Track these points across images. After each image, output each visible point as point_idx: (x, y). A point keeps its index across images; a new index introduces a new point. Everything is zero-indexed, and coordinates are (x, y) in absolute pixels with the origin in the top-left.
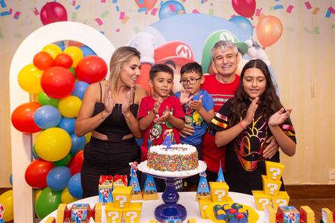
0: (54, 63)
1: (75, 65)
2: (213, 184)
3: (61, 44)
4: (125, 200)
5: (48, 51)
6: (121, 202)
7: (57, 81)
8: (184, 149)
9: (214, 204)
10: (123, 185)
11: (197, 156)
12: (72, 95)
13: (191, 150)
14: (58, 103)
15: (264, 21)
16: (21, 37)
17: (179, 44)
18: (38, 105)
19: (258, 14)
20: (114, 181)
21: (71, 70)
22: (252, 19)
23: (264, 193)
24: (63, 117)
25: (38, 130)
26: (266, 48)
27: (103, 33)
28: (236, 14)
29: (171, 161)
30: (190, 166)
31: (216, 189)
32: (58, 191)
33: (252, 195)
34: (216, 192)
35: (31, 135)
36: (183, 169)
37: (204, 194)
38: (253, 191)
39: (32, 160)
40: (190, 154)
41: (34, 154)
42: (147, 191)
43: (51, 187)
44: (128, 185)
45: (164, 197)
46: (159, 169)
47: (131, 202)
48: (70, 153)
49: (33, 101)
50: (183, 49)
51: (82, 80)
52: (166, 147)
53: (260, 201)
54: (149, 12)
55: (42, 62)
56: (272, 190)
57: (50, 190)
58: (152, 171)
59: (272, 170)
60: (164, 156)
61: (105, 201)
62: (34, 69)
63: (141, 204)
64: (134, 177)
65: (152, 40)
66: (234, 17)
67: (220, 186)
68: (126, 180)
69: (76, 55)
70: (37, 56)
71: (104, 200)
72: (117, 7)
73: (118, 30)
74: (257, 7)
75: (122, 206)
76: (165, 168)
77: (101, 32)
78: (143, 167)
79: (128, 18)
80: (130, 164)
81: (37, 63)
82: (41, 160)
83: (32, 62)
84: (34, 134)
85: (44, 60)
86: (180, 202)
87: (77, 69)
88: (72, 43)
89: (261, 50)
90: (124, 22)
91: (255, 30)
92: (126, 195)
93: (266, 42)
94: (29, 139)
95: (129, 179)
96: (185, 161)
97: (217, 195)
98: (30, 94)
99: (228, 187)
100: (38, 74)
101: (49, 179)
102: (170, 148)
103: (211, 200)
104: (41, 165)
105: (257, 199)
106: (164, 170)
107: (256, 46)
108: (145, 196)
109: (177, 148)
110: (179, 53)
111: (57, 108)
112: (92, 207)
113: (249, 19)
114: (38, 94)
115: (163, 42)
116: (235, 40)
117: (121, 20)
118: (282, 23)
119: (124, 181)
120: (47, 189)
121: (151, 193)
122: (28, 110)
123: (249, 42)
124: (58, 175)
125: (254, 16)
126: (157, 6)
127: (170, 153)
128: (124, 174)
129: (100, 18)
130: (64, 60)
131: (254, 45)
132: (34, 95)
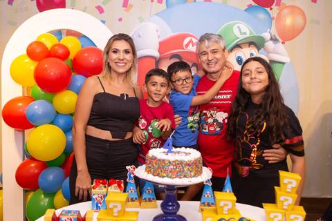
0: (49, 54)
1: (72, 56)
2: (218, 195)
3: (59, 33)
4: (119, 208)
5: (43, 40)
6: (115, 210)
7: (52, 74)
8: (187, 154)
9: (219, 217)
10: (119, 191)
11: (201, 162)
12: (68, 89)
13: (195, 155)
14: (53, 97)
15: (286, 11)
16: (15, 25)
18: (31, 99)
19: (278, 4)
20: (109, 186)
21: (68, 62)
22: (271, 9)
23: (277, 206)
24: (58, 113)
25: (30, 126)
26: (286, 42)
27: (103, 22)
28: (253, 4)
29: (172, 167)
30: (193, 174)
31: (221, 200)
32: (50, 193)
33: (263, 208)
34: (222, 204)
35: (24, 131)
36: (185, 176)
37: (209, 205)
38: (263, 204)
39: (24, 159)
40: (193, 160)
41: (26, 153)
42: (145, 199)
43: (43, 190)
44: (125, 191)
45: (163, 206)
46: (158, 175)
47: (127, 210)
48: (65, 152)
49: (26, 95)
50: (191, 41)
51: (79, 73)
52: (167, 150)
53: (272, 215)
55: (36, 52)
56: (286, 203)
57: (42, 192)
58: (150, 177)
59: (286, 181)
60: (164, 161)
61: (98, 208)
62: (28, 60)
63: (138, 213)
64: (131, 182)
65: (157, 31)
66: (250, 6)
67: (226, 197)
68: (122, 185)
69: (73, 45)
70: (30, 45)
71: (97, 206)
73: (120, 20)
75: (116, 214)
76: (164, 175)
77: (102, 21)
78: (141, 172)
79: (131, 6)
80: (128, 167)
81: (31, 53)
82: (33, 159)
83: (25, 52)
84: (26, 131)
85: (38, 50)
86: (180, 212)
87: (75, 61)
88: (70, 33)
89: (280, 45)
90: (128, 11)
91: (273, 22)
92: (121, 202)
93: (286, 36)
94: (21, 135)
95: (126, 184)
96: (187, 167)
97: (222, 207)
98: (23, 87)
99: (235, 198)
100: (31, 66)
101: (40, 180)
102: (172, 152)
103: (216, 212)
104: (33, 165)
105: (268, 213)
106: (163, 177)
107: (274, 39)
108: (143, 204)
109: (178, 153)
110: (187, 46)
111: (52, 103)
112: (82, 215)
113: (268, 9)
114: (32, 87)
115: (169, 33)
116: (251, 33)
117: (124, 8)
118: (306, 14)
119: (119, 186)
120: (39, 191)
121: (150, 200)
122: (20, 104)
123: (267, 36)
124: (51, 176)
125: (273, 6)
127: (171, 157)
128: (120, 178)
129: (102, 5)
130: (61, 51)
131: (271, 39)
132: (28, 88)
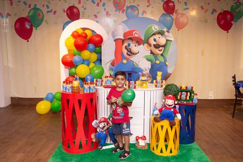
0: (80, 36)
1: (88, 37)
15: (179, 16)
17: (134, 31)
19: (176, 13)
21: (87, 40)
24: (83, 60)
28: (165, 13)
50: (136, 33)
54: (121, 11)
55: (75, 35)
66: (163, 14)
69: (88, 33)
72: (105, 9)
74: (176, 9)
79: (110, 14)
87: (90, 39)
100: (72, 40)
110: (134, 34)
122: (68, 57)
125: (174, 14)
126: (125, 8)
129: (96, 14)
130: (84, 35)
